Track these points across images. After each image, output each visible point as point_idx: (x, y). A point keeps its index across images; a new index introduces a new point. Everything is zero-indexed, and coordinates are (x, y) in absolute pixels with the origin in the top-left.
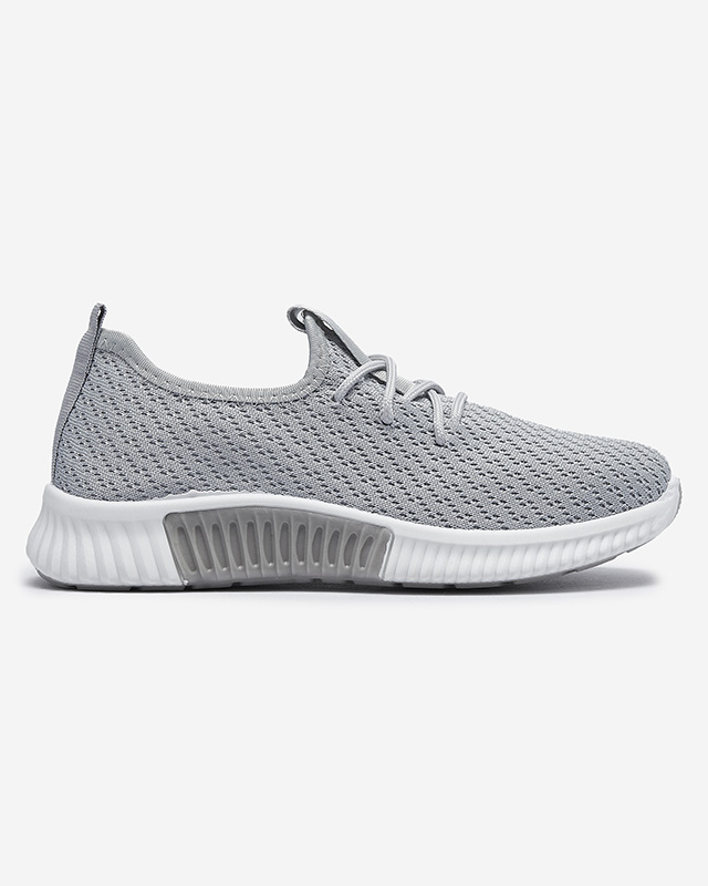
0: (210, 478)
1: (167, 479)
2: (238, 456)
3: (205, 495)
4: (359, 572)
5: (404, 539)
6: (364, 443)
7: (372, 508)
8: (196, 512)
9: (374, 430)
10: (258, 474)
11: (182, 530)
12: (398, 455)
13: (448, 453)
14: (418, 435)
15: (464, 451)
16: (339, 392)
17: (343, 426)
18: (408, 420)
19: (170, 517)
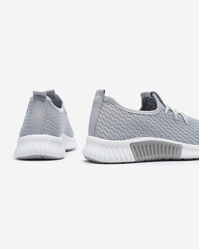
0: (140, 134)
1: (130, 134)
2: (146, 128)
3: (139, 138)
4: (175, 157)
5: (185, 148)
7: (177, 140)
8: (137, 143)
10: (151, 132)
11: (134, 147)
12: (179, 128)
13: (189, 127)
14: (182, 123)
15: (192, 127)
16: (166, 112)
17: (168, 121)
18: (180, 119)
19: (131, 144)
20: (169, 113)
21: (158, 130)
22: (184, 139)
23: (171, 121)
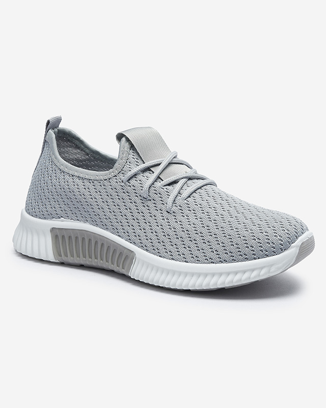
0: (69, 213)
1: (53, 211)
3: (67, 221)
5: (140, 260)
6: (133, 206)
7: (129, 240)
8: (62, 229)
9: (138, 200)
11: (57, 237)
12: (147, 215)
13: (171, 217)
14: (159, 206)
15: (179, 217)
16: (125, 178)
17: (125, 196)
18: (157, 197)
19: (53, 230)
20: (133, 182)
21: (100, 212)
22: (144, 241)
23: (134, 198)
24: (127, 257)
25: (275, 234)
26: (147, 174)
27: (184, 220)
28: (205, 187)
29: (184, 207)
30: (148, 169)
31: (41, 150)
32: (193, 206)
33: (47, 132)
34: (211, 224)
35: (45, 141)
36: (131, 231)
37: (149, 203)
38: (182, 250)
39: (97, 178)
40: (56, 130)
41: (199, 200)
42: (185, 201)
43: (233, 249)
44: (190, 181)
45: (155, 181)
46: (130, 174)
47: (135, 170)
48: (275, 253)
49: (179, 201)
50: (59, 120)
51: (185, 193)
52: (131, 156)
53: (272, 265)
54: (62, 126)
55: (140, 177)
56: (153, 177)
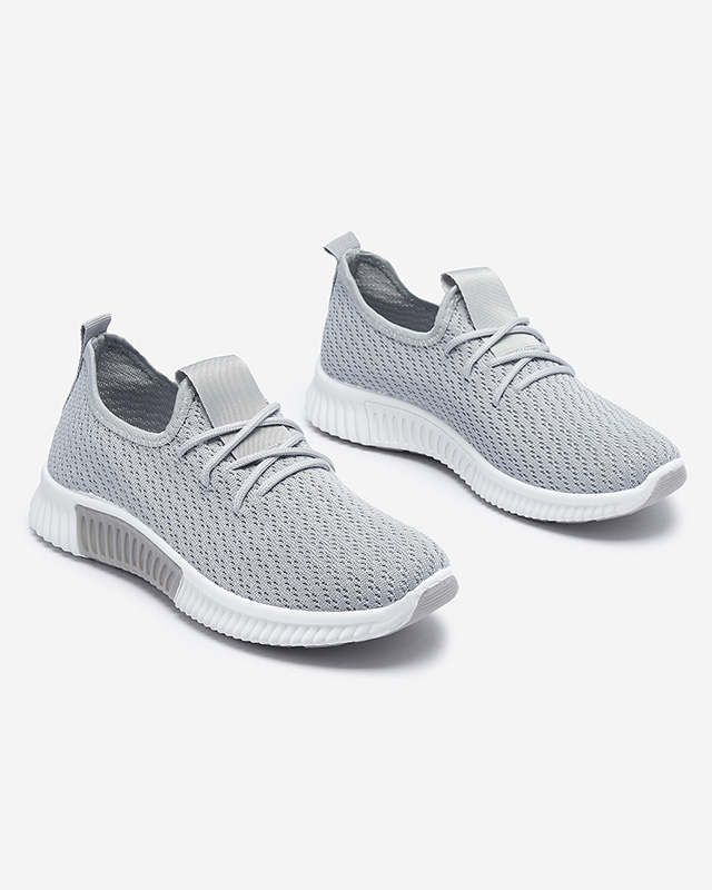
3: (97, 499)
5: (188, 583)
6: (188, 497)
7: (177, 549)
9: (196, 489)
12: (206, 514)
13: (238, 523)
14: (225, 502)
15: (250, 525)
16: (180, 450)
17: (178, 478)
18: (221, 487)
19: (78, 507)
20: (190, 457)
21: (140, 496)
22: (197, 555)
23: (191, 484)
24: (173, 574)
25: (383, 574)
26: (214, 446)
27: (256, 530)
28: (310, 470)
29: (260, 508)
30: (216, 439)
31: (76, 370)
32: (272, 508)
33: (84, 345)
34: (293, 543)
35: (82, 360)
36: (180, 535)
37: (211, 496)
38: (246, 579)
39: (144, 442)
40: (102, 337)
41: (284, 499)
42: (263, 499)
43: (318, 590)
44: (281, 461)
45: (224, 460)
46: (187, 444)
47: (196, 438)
48: (378, 604)
49: (254, 497)
50: (106, 322)
51: (266, 483)
52: (193, 412)
53: (372, 623)
54: (110, 331)
55: (202, 451)
56: (221, 451)
